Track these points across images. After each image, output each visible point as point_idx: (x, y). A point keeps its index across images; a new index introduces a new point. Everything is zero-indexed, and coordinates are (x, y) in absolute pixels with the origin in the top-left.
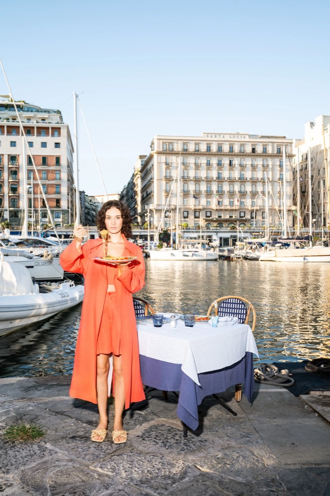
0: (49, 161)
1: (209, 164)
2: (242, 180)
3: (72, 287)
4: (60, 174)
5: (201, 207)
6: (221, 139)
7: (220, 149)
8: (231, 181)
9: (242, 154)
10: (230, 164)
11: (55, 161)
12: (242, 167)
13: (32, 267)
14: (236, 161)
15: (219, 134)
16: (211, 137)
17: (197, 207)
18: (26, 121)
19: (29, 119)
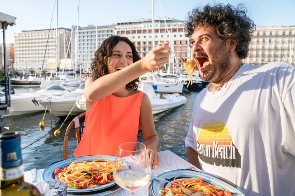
0: (183, 43)
1: (258, 41)
2: (276, 49)
3: (177, 97)
4: (187, 48)
5: (253, 62)
6: (266, 28)
7: (264, 34)
8: (270, 50)
9: (277, 36)
10: (270, 41)
11: (185, 42)
12: (276, 42)
13: (168, 87)
14: (273, 40)
15: (265, 27)
16: (260, 28)
17: (251, 62)
18: (174, 26)
19: (175, 25)
